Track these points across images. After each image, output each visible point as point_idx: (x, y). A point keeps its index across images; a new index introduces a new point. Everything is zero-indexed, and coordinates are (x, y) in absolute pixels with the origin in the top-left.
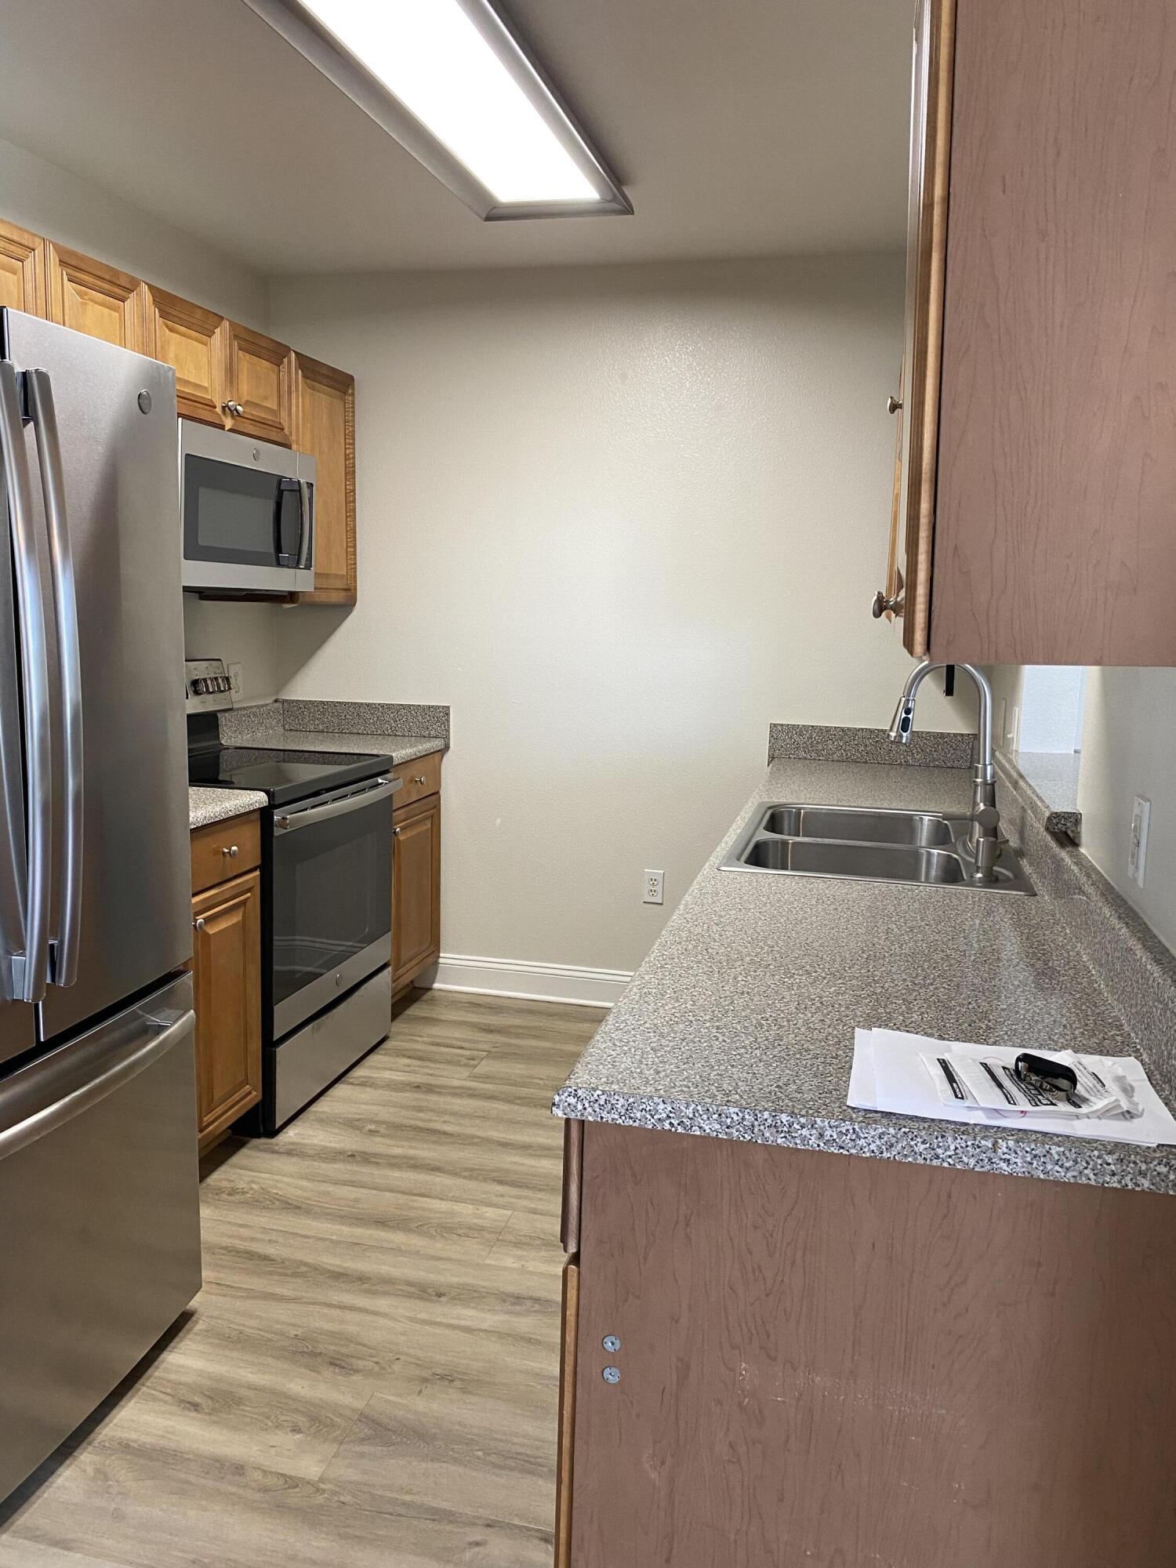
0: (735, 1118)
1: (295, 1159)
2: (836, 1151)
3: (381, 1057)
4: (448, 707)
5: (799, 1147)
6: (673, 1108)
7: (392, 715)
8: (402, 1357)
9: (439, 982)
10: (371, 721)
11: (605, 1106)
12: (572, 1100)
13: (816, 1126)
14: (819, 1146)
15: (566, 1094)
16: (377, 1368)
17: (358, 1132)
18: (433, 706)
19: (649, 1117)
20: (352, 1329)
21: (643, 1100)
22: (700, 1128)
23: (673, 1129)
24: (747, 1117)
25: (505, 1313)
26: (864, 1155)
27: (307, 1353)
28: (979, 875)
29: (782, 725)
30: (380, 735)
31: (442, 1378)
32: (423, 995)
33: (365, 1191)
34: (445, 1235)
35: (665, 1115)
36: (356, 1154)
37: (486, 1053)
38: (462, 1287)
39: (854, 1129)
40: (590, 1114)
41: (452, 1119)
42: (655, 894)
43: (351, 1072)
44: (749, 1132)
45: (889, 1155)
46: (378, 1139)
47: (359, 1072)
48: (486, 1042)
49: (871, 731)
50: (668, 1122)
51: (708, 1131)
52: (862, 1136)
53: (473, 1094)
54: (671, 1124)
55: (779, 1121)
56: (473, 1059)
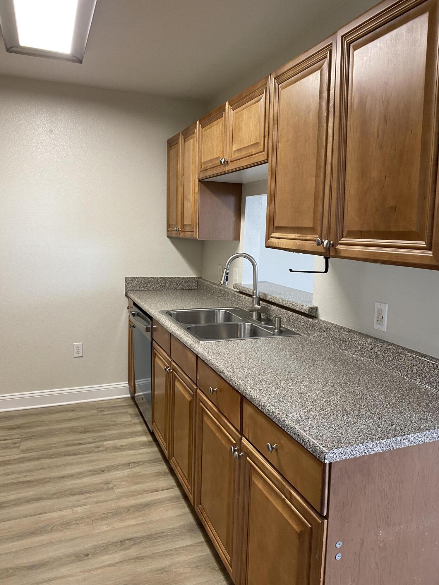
0: (385, 443)
2: (413, 445)
5: (403, 447)
6: (366, 446)
11: (343, 453)
12: (332, 455)
13: (408, 438)
14: (408, 444)
15: (330, 453)
19: (358, 452)
21: (356, 447)
22: (374, 451)
23: (365, 454)
24: (388, 442)
25: (121, 551)
26: (420, 443)
28: (276, 331)
29: (130, 278)
33: (12, 522)
34: (67, 527)
35: (363, 450)
37: (20, 439)
38: (95, 547)
39: (418, 435)
40: (338, 458)
41: (27, 474)
42: (79, 353)
44: (389, 447)
45: (427, 441)
48: (16, 434)
49: (163, 278)
50: (364, 452)
51: (376, 451)
52: (420, 437)
54: (365, 453)
55: (397, 440)
56: (16, 444)
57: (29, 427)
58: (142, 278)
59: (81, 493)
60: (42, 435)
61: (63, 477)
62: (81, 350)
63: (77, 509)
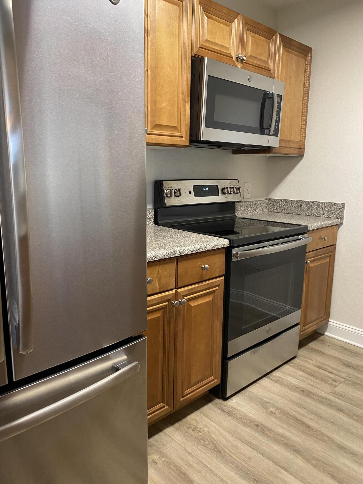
1: (230, 418)
3: (290, 367)
4: (344, 204)
7: (316, 207)
9: (328, 332)
10: (306, 209)
17: (265, 410)
18: (336, 203)
30: (310, 216)
32: (319, 337)
33: (255, 453)
36: (259, 425)
37: (343, 380)
43: (273, 373)
46: (273, 419)
47: (277, 374)
48: (345, 373)
53: (331, 405)
56: (336, 381)
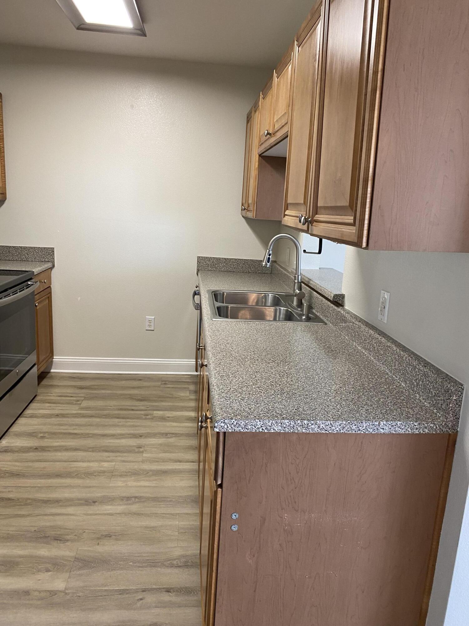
0: (287, 424)
1: (9, 454)
2: (324, 432)
3: (36, 404)
4: (54, 248)
5: (311, 432)
6: (263, 423)
7: (26, 252)
8: (86, 531)
9: (53, 369)
10: (16, 254)
11: (236, 425)
12: (223, 424)
13: (317, 424)
14: (318, 431)
15: (220, 422)
16: (76, 538)
17: (36, 438)
18: (46, 248)
19: (254, 427)
20: (59, 523)
21: (252, 421)
22: (274, 429)
23: (263, 431)
24: (292, 423)
25: (125, 505)
26: (334, 432)
27: (42, 537)
28: (304, 317)
29: (202, 257)
30: (20, 261)
31: (106, 536)
32: (47, 375)
34: (89, 476)
35: (260, 426)
36: (37, 447)
37: (83, 398)
38: (104, 497)
39: (331, 423)
40: (230, 429)
41: (77, 427)
42: (151, 326)
43: (24, 412)
44: (292, 429)
45: (343, 431)
46: (46, 440)
47: (28, 412)
48: (82, 393)
49: (236, 259)
50: (261, 428)
51: (277, 430)
52: (334, 425)
53: (84, 416)
54: (263, 429)
55: (303, 424)
56: (78, 401)
57: (95, 389)
58: (214, 258)
59: (112, 451)
60: (103, 398)
61: (104, 435)
62: (152, 324)
63: (103, 463)
